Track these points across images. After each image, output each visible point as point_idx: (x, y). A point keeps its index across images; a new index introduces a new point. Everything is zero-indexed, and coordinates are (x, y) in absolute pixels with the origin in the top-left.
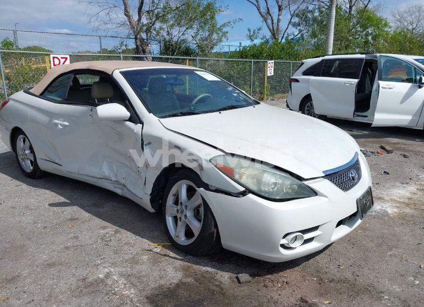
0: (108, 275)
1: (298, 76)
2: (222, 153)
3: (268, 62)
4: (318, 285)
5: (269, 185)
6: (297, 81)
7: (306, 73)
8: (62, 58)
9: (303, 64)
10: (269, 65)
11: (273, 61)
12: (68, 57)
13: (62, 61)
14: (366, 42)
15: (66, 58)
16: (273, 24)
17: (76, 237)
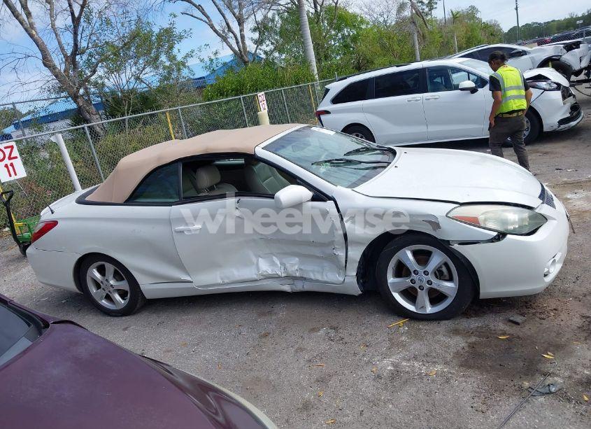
1: (326, 105)
2: (457, 205)
3: (259, 95)
6: (327, 112)
7: (337, 100)
8: (6, 148)
9: (327, 90)
10: (260, 99)
11: (263, 93)
12: (13, 144)
13: (7, 151)
15: (12, 147)
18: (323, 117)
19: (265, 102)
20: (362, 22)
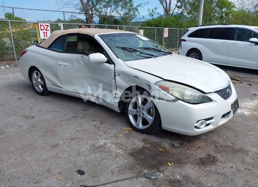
0: (105, 144)
1: (185, 37)
2: (162, 80)
3: (165, 29)
4: (215, 149)
5: (188, 96)
6: (185, 40)
7: (191, 36)
8: (45, 25)
10: (165, 31)
11: (168, 28)
12: (49, 25)
13: (46, 27)
14: (222, 17)
15: (48, 26)
16: (166, 5)
17: (81, 126)
18: (182, 42)
19: (167, 33)
20: (234, 6)
